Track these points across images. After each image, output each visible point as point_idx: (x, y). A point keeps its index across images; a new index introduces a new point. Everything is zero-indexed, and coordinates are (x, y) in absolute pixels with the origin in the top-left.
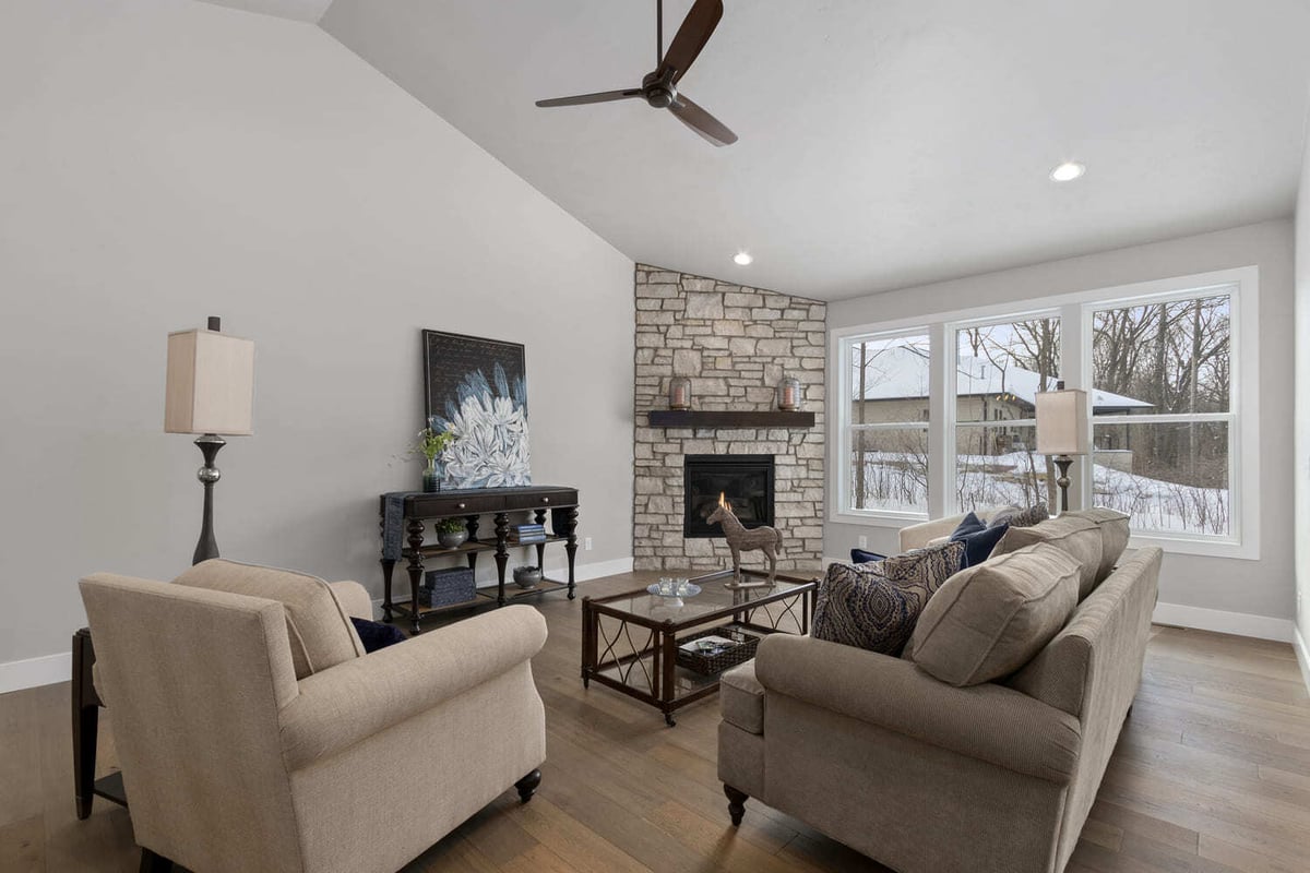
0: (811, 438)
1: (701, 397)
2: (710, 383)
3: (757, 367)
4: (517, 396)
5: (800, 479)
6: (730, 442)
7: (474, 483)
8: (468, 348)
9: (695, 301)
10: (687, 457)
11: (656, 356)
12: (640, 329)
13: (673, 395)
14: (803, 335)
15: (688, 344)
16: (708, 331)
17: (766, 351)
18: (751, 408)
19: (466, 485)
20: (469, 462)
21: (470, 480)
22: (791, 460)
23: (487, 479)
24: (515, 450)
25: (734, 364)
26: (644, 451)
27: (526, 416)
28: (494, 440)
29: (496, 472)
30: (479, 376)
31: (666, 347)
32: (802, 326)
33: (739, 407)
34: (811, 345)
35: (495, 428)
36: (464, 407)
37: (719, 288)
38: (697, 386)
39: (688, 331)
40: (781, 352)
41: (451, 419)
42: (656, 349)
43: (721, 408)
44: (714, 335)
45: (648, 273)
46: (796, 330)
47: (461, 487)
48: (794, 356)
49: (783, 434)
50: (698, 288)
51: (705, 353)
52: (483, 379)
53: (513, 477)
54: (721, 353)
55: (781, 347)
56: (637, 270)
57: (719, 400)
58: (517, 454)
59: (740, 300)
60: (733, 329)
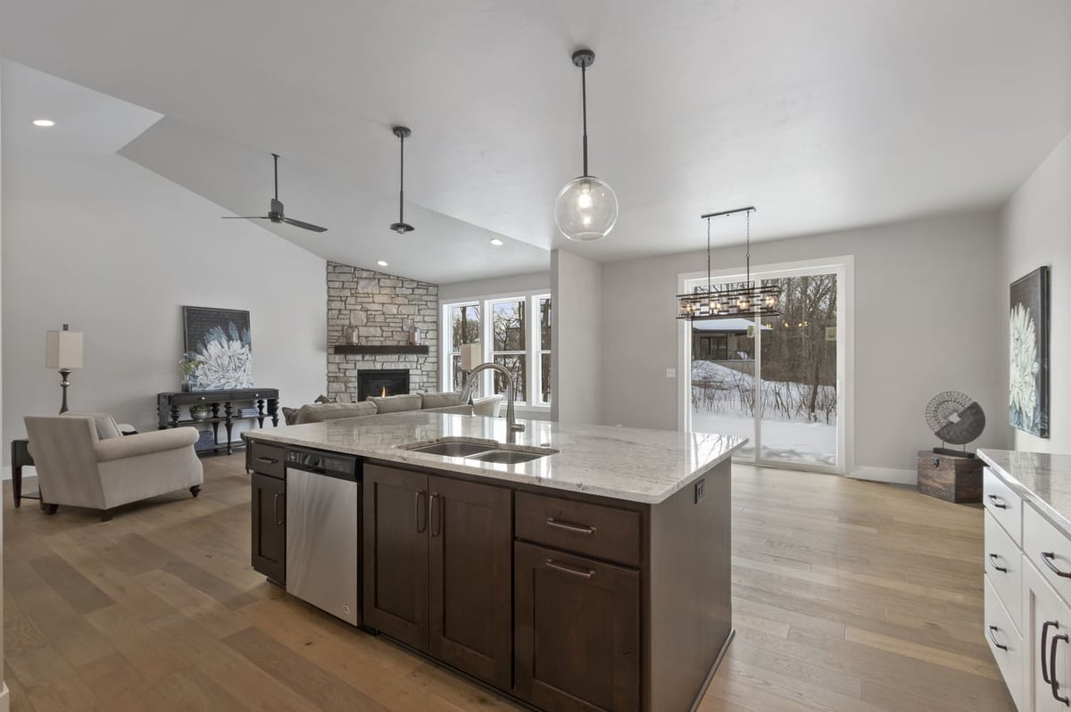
0: (429, 360)
1: (366, 337)
2: (372, 329)
3: (398, 320)
4: (244, 340)
5: (423, 382)
6: (383, 363)
7: (216, 387)
8: (213, 315)
9: (362, 283)
10: (359, 371)
11: (340, 314)
12: (330, 298)
13: (349, 337)
14: (425, 303)
15: (359, 307)
16: (371, 300)
17: (404, 312)
18: (396, 343)
19: (211, 388)
20: (212, 376)
21: (213, 385)
22: (419, 372)
23: (224, 385)
24: (243, 369)
25: (385, 319)
26: (333, 368)
27: (250, 350)
28: (229, 363)
29: (230, 381)
30: (220, 329)
31: (346, 309)
32: (425, 298)
33: (389, 343)
34: (429, 309)
35: (230, 357)
36: (209, 346)
37: (377, 277)
38: (363, 331)
39: (359, 300)
40: (412, 312)
41: (201, 354)
42: (340, 310)
43: (378, 344)
44: (374, 302)
45: (335, 267)
46: (420, 300)
47: (207, 389)
48: (420, 315)
49: (414, 357)
50: (364, 276)
51: (369, 313)
52: (222, 331)
53: (241, 384)
54: (378, 313)
55: (413, 310)
56: (328, 265)
57: (377, 339)
58: (244, 371)
59: (388, 283)
60: (385, 299)
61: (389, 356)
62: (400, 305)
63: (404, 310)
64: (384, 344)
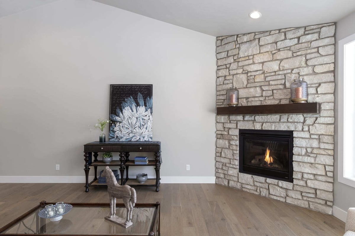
0: (321, 120)
1: (247, 98)
2: (252, 90)
3: (280, 77)
4: (148, 105)
5: (313, 148)
6: (263, 123)
7: (126, 139)
8: (127, 89)
9: (243, 47)
10: (240, 131)
11: (225, 80)
12: (218, 68)
14: (316, 50)
15: (240, 71)
16: (251, 62)
17: (287, 66)
18: (276, 102)
19: (123, 140)
20: (125, 131)
21: (125, 138)
22: (306, 135)
23: (132, 138)
24: (145, 127)
25: (265, 78)
26: (220, 127)
27: (151, 113)
28: (136, 123)
29: (136, 135)
30: (131, 99)
31: (230, 75)
32: (314, 44)
33: (269, 102)
34: (322, 56)
35: (137, 118)
36: (124, 111)
37: (257, 37)
38: (243, 93)
39: (240, 64)
40: (297, 65)
41: (118, 116)
42: (225, 76)
43: (258, 104)
44: (254, 63)
45: (222, 40)
46: (310, 48)
47: (121, 140)
48: (307, 65)
49: (300, 117)
50: (245, 40)
51: (249, 75)
52: (133, 100)
53: (144, 137)
54: (258, 73)
55: (299, 61)
56: (217, 40)
57: (257, 99)
58: (146, 128)
59: (269, 39)
60: (266, 57)
61: (269, 116)
62: (281, 60)
63: (286, 65)
64: (265, 104)
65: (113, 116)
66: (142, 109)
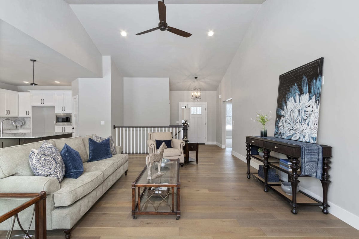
7: (287, 137)
8: (293, 75)
20: (287, 127)
21: (286, 135)
23: (292, 135)
24: (307, 122)
28: (298, 116)
29: (297, 133)
35: (299, 111)
36: (288, 103)
41: (283, 109)
47: (283, 137)
52: (297, 87)
53: (304, 136)
58: (308, 124)
65: (280, 109)
66: (305, 97)
